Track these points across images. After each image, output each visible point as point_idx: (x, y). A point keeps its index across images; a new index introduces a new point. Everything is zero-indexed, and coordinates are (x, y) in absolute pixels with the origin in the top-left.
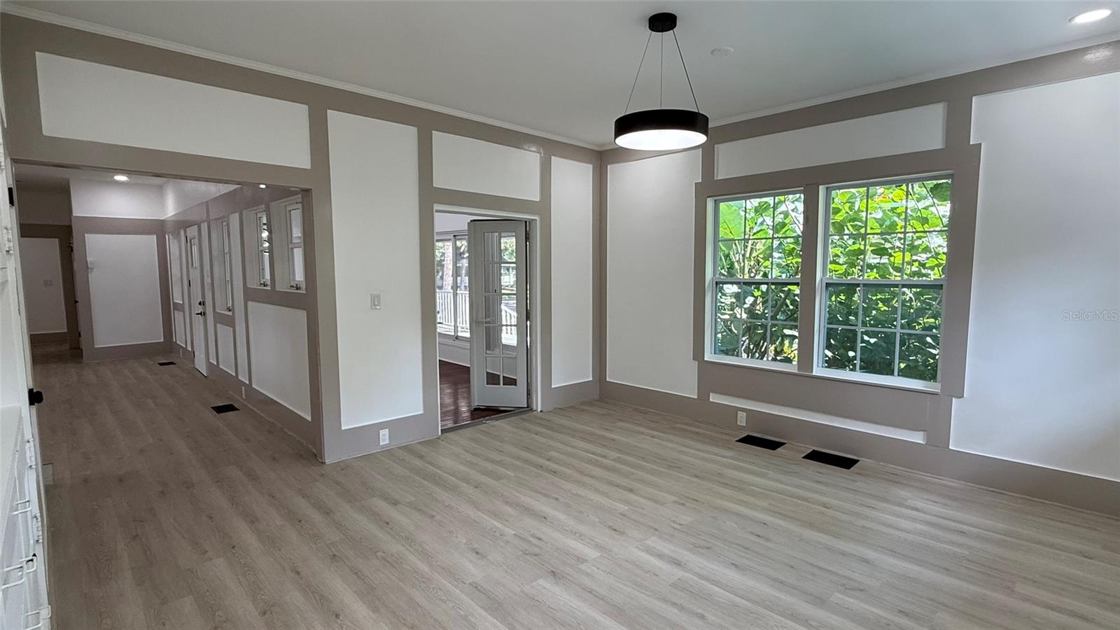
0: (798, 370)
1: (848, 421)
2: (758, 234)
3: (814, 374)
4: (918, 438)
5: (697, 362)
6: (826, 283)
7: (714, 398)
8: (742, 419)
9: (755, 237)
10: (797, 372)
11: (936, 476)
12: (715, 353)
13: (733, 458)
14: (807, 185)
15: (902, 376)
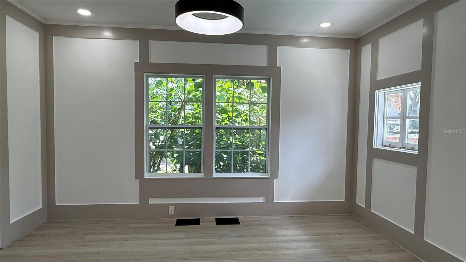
0: (204, 176)
1: (231, 199)
2: (154, 99)
3: (213, 177)
4: (261, 200)
5: (138, 180)
6: (216, 128)
7: (152, 201)
8: (172, 211)
9: (153, 100)
10: (204, 177)
11: (269, 216)
12: (149, 173)
13: (185, 238)
14: (207, 74)
15: (252, 172)
